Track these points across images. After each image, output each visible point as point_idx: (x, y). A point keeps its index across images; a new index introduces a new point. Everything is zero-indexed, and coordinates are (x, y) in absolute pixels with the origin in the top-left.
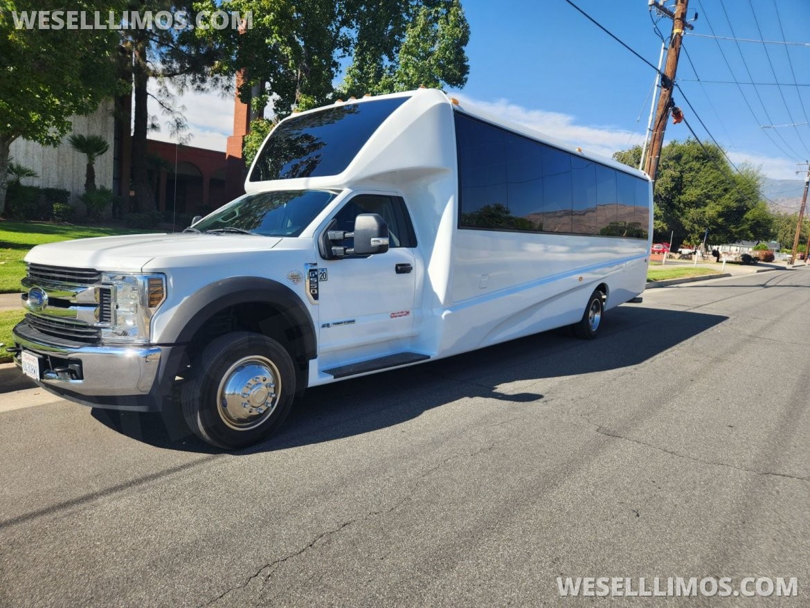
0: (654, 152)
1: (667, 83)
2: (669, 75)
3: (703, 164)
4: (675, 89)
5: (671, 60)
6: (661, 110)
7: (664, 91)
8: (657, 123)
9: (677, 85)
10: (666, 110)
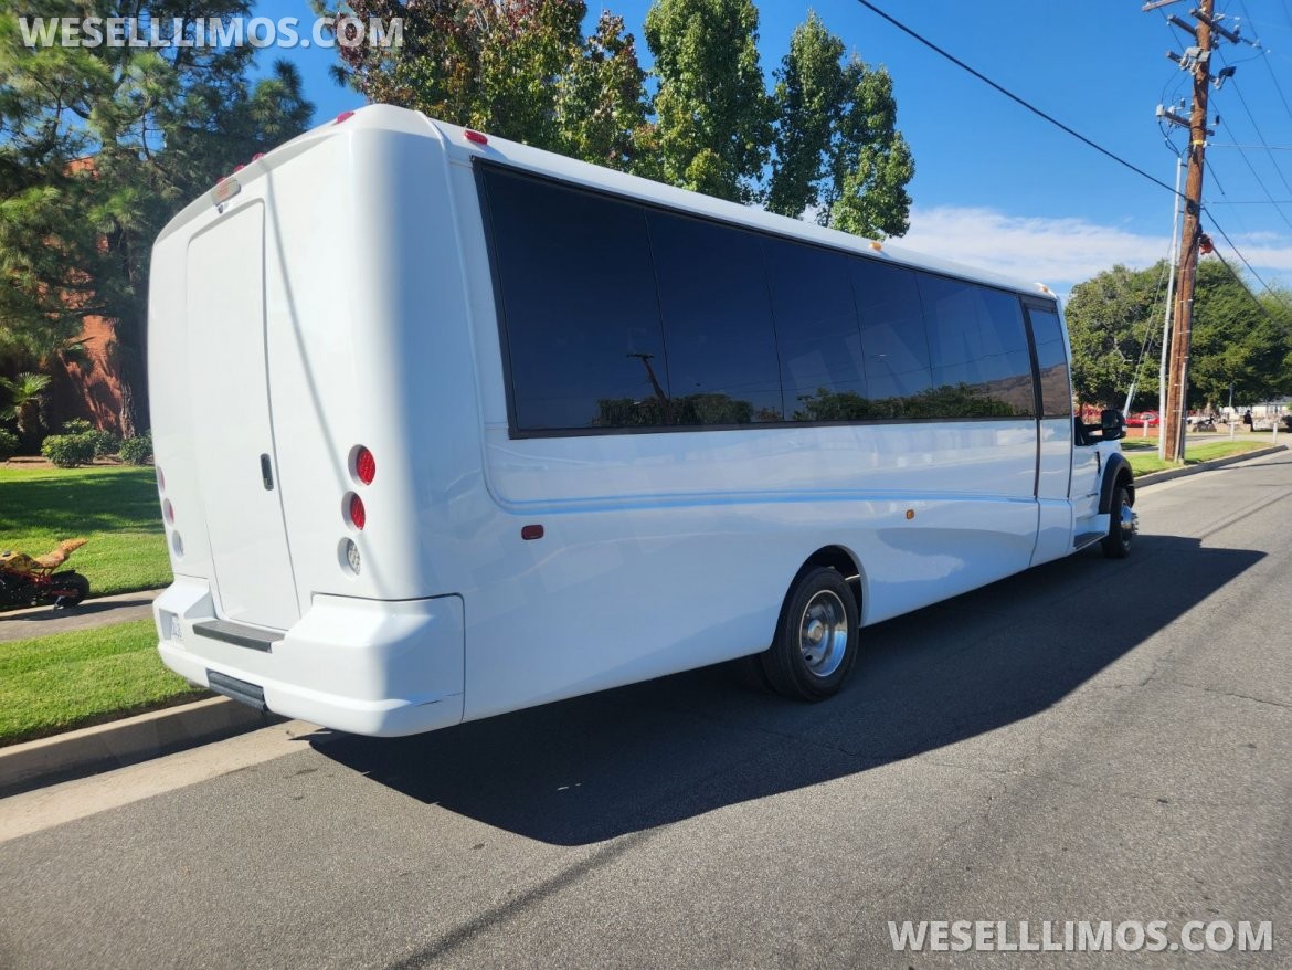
0: (1186, 294)
1: (1193, 208)
2: (1193, 198)
3: (1210, 290)
4: (1203, 214)
5: (1193, 179)
6: (1189, 241)
7: (1189, 218)
8: (1185, 258)
9: (1204, 209)
10: (1194, 242)
